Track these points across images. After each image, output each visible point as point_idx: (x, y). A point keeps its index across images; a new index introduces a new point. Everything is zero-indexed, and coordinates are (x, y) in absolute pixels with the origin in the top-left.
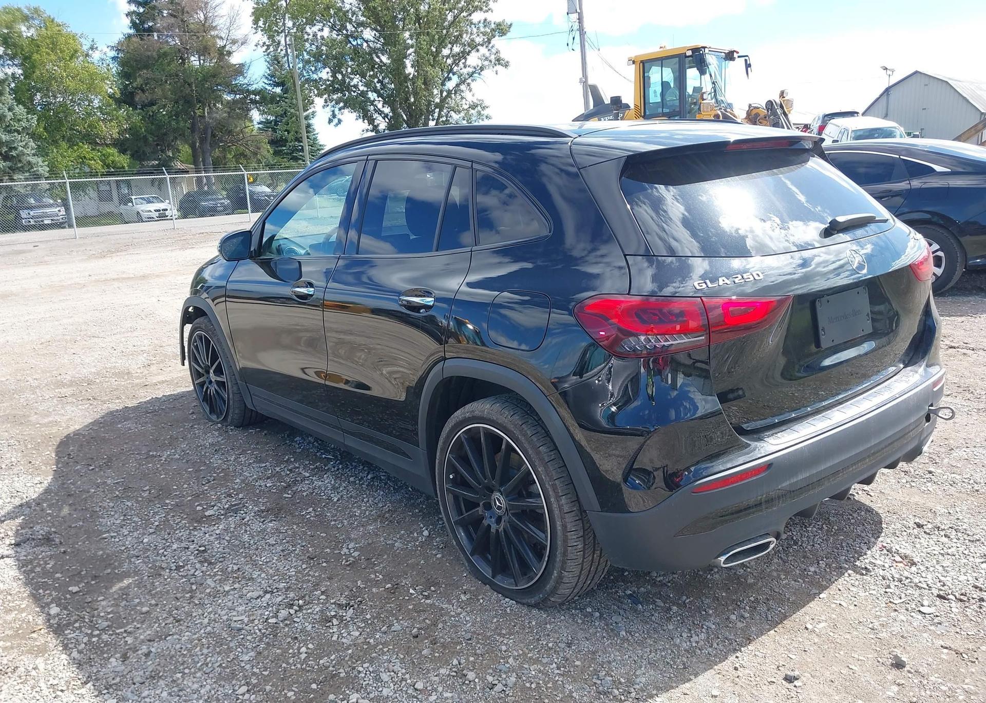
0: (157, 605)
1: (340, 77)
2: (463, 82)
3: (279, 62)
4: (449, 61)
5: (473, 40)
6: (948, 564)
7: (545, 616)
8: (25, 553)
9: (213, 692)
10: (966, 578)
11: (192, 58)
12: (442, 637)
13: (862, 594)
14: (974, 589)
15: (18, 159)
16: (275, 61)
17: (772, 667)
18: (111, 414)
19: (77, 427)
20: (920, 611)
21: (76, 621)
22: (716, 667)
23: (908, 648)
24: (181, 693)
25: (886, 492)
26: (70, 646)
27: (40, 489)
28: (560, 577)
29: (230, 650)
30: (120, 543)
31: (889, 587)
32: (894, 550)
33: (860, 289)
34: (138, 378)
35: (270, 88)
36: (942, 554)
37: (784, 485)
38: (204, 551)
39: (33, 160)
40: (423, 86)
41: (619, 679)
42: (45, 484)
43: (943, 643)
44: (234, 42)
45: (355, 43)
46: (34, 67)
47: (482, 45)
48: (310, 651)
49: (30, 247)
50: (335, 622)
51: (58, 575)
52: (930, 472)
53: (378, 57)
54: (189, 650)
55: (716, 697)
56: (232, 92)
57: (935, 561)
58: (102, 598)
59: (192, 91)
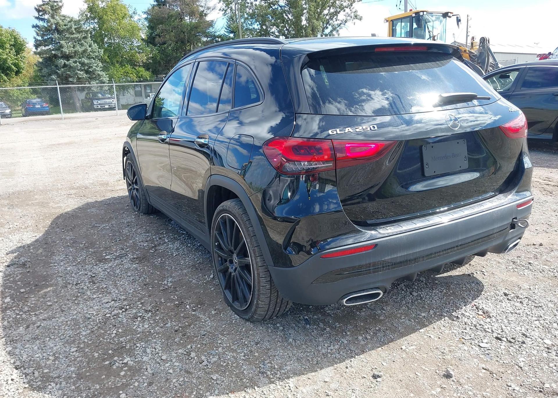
0: (57, 302)
1: (264, 27)
2: (334, 29)
3: (233, 20)
4: (328, 17)
5: (342, 5)
6: (513, 319)
7: (252, 326)
8: (10, 271)
9: (59, 349)
10: (520, 328)
11: (186, 18)
12: (190, 333)
13: (447, 332)
14: (522, 335)
15: (93, 73)
16: (231, 19)
17: (369, 368)
18: (88, 204)
19: (69, 210)
20: (479, 345)
21: (15, 306)
22: (335, 365)
23: (460, 366)
24: (44, 348)
25: (496, 273)
26: (5, 318)
27: (33, 239)
28: (257, 304)
29: (79, 328)
30: (57, 269)
31: (465, 329)
32: (480, 307)
33: (461, 141)
34: (111, 186)
35: (228, 34)
36: (512, 313)
37: (386, 258)
38: (94, 277)
39: (101, 73)
40: (311, 32)
41: (274, 366)
42: (38, 237)
43: (484, 366)
44: (208, 8)
45: (274, 7)
46: (103, 23)
47: (347, 7)
48: (118, 333)
49: (94, 119)
50: (139, 319)
51: (19, 283)
52: (530, 263)
53: (287, 15)
54: (59, 326)
55: (326, 382)
56: (207, 36)
57: (504, 317)
58: (33, 296)
59: (185, 36)
